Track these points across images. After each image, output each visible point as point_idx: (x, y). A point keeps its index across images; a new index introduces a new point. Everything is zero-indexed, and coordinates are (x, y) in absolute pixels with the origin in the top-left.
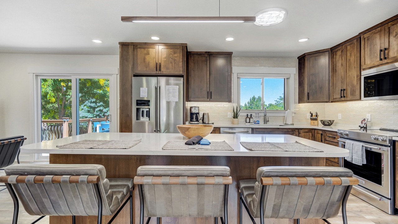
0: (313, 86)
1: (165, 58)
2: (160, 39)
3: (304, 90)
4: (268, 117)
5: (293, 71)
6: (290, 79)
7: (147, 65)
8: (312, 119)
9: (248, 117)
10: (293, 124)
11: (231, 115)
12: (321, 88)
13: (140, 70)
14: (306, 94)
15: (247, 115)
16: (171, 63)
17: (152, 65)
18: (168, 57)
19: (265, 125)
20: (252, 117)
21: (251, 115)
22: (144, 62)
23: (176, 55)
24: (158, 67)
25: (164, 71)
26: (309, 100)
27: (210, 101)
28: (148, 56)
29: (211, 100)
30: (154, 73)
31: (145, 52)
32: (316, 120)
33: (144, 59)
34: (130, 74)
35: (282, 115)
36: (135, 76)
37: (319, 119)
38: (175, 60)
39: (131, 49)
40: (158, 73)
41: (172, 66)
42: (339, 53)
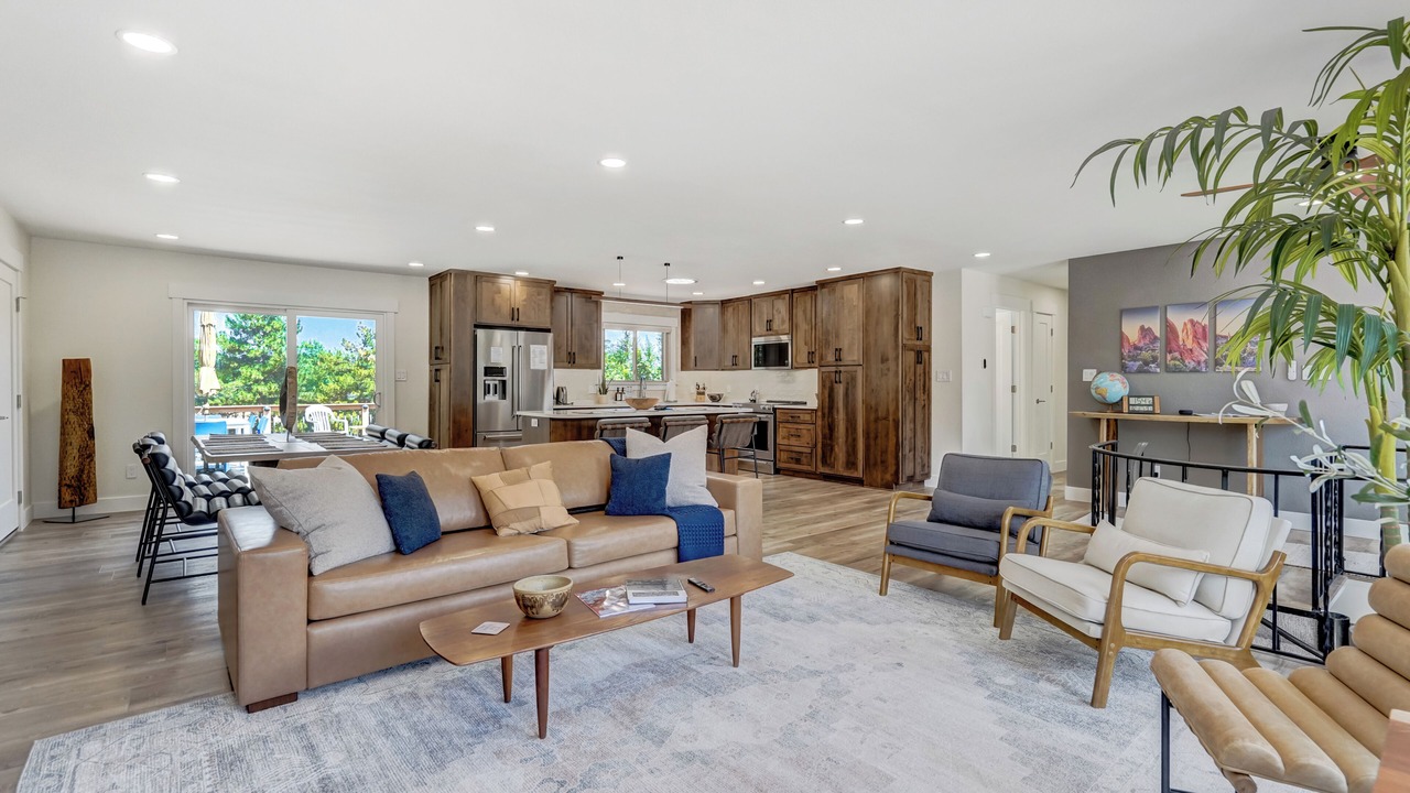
0: (702, 348)
1: (525, 300)
3: (689, 351)
5: (675, 323)
6: (671, 333)
7: (497, 312)
8: (699, 393)
10: (677, 401)
11: (594, 389)
12: (711, 350)
13: (486, 316)
14: (693, 358)
15: (618, 388)
16: (533, 308)
17: (506, 311)
18: (529, 298)
20: (624, 391)
21: (623, 388)
22: (493, 304)
23: (540, 297)
24: (514, 313)
25: (523, 322)
26: (696, 367)
27: (572, 367)
28: (497, 294)
29: (574, 366)
30: (509, 322)
31: (492, 287)
32: (703, 394)
33: (493, 300)
34: (470, 322)
35: (661, 388)
36: (480, 326)
37: (707, 392)
38: (539, 305)
39: (469, 278)
40: (515, 323)
41: (535, 312)
42: (730, 309)
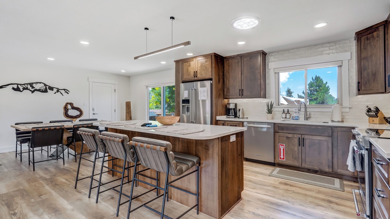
0: (365, 73)
1: (200, 67)
2: (193, 54)
4: (310, 113)
6: (343, 66)
7: (189, 74)
9: (285, 112)
10: (342, 121)
11: (264, 110)
12: (374, 75)
13: (186, 77)
15: (284, 110)
16: (204, 70)
17: (192, 73)
18: (202, 65)
19: (306, 121)
20: (289, 112)
21: (288, 110)
22: (188, 72)
23: (207, 63)
24: (195, 74)
26: (360, 92)
27: (243, 98)
28: (190, 67)
29: (242, 96)
30: (193, 79)
31: (188, 65)
33: (188, 69)
34: (181, 81)
36: (183, 82)
38: (206, 67)
39: (181, 63)
40: (195, 79)
41: (204, 72)
